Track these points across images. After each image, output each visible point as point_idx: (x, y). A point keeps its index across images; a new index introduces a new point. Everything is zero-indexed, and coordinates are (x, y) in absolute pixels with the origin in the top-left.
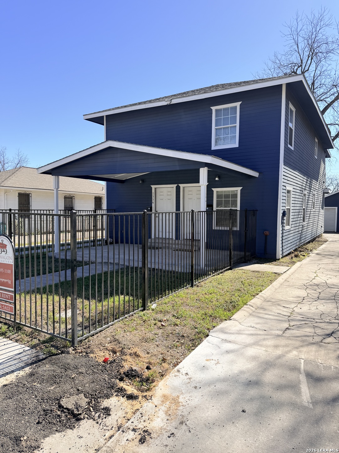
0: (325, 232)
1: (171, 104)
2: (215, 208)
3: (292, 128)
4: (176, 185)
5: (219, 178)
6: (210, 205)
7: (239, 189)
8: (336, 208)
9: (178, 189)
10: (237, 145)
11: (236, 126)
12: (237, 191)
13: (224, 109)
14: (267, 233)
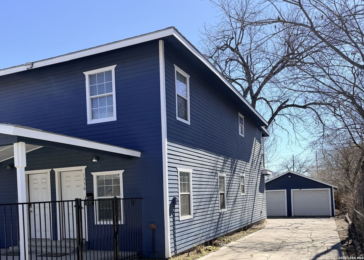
0: (269, 217)
1: (33, 68)
2: (96, 197)
3: (186, 98)
4: (51, 170)
5: (97, 158)
6: (90, 194)
7: (121, 172)
8: (286, 190)
9: (53, 174)
10: (114, 118)
11: (112, 95)
12: (119, 175)
13: (99, 74)
14: (153, 226)
